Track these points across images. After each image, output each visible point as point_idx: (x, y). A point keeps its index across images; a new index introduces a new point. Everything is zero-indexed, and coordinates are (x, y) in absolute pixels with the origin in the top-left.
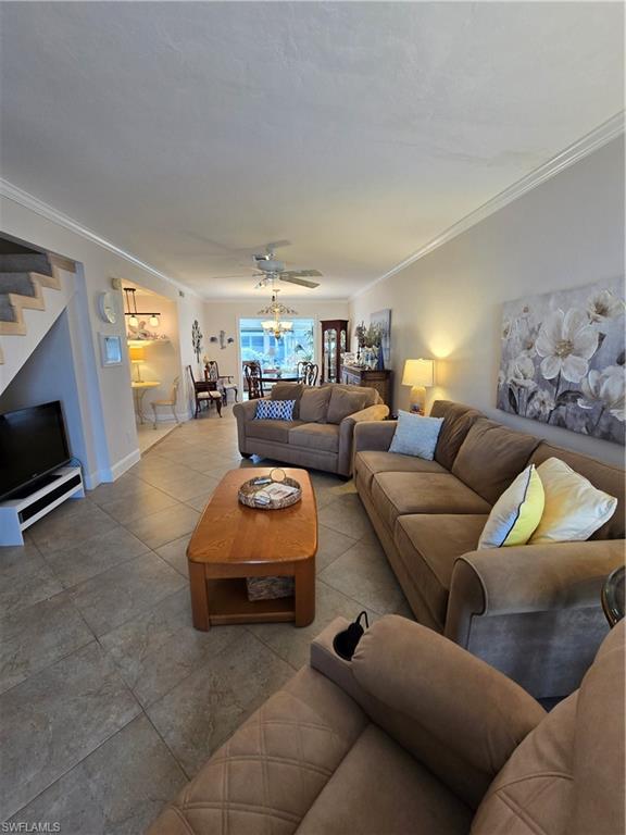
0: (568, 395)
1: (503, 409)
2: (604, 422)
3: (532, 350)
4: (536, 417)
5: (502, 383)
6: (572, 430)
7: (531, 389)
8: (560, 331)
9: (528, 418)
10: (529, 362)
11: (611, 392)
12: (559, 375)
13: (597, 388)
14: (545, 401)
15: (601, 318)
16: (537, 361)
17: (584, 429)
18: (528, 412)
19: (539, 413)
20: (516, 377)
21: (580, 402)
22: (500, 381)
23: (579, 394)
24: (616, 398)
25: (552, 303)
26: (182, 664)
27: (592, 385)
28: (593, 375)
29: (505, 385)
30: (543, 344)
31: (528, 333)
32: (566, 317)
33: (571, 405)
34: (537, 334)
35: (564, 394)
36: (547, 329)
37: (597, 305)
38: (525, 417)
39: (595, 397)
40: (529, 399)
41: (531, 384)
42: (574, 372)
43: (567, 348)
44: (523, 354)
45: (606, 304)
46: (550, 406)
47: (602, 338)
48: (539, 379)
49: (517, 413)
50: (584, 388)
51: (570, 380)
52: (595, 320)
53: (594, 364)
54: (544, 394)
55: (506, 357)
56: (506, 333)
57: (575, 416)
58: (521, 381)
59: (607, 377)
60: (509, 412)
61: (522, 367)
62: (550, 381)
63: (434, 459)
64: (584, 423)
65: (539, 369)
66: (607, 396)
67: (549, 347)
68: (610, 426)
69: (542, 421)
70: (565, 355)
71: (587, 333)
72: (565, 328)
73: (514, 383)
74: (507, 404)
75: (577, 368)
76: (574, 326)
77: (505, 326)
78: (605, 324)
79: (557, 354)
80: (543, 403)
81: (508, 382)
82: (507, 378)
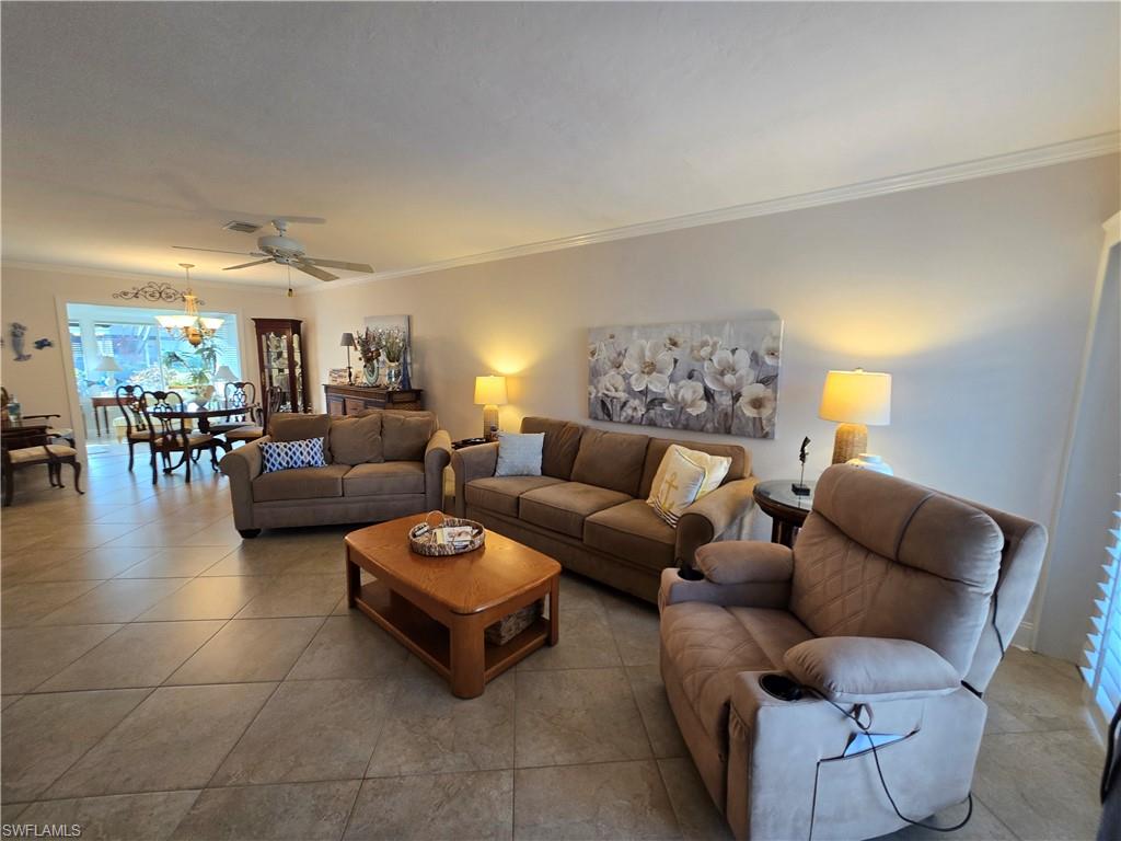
0: (655, 402)
1: (596, 418)
2: (683, 417)
3: (621, 368)
4: (630, 421)
5: (592, 396)
6: (661, 427)
7: (623, 400)
8: (644, 356)
9: (624, 423)
10: (620, 378)
11: (686, 396)
12: (647, 387)
13: (676, 396)
14: (637, 408)
15: (674, 348)
16: (626, 377)
17: (670, 425)
18: (622, 418)
19: (633, 417)
20: (608, 390)
21: (665, 406)
22: (590, 394)
23: (664, 400)
24: (689, 402)
25: (635, 334)
26: (497, 725)
27: (672, 393)
28: (672, 386)
29: (596, 397)
30: (631, 364)
31: (615, 355)
32: (648, 346)
33: (658, 409)
34: (624, 356)
35: (652, 401)
36: (633, 351)
37: (670, 339)
38: (619, 422)
39: (675, 401)
40: (622, 408)
41: (622, 396)
42: (658, 385)
43: (650, 368)
44: (613, 372)
45: (676, 339)
46: (642, 411)
47: (676, 361)
48: (629, 391)
49: (611, 420)
50: (667, 396)
51: (655, 390)
52: (670, 349)
53: (672, 379)
54: (636, 403)
55: (595, 374)
56: (593, 354)
57: (662, 416)
58: (613, 393)
59: (681, 387)
60: (603, 420)
61: (613, 382)
62: (640, 392)
63: (543, 474)
64: (668, 421)
65: (629, 383)
66: (683, 398)
67: (636, 366)
68: (687, 420)
69: (636, 424)
70: (649, 373)
71: (665, 357)
72: (647, 353)
73: (606, 395)
74: (600, 414)
75: (660, 382)
76: (655, 350)
77: (592, 347)
78: (676, 353)
79: (643, 372)
80: (635, 409)
81: (600, 395)
82: (598, 392)
